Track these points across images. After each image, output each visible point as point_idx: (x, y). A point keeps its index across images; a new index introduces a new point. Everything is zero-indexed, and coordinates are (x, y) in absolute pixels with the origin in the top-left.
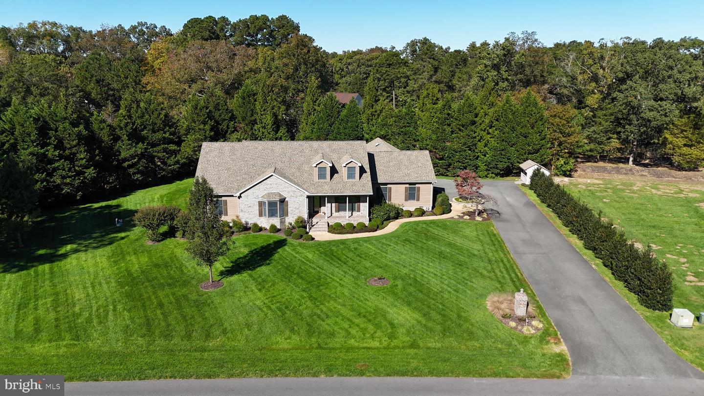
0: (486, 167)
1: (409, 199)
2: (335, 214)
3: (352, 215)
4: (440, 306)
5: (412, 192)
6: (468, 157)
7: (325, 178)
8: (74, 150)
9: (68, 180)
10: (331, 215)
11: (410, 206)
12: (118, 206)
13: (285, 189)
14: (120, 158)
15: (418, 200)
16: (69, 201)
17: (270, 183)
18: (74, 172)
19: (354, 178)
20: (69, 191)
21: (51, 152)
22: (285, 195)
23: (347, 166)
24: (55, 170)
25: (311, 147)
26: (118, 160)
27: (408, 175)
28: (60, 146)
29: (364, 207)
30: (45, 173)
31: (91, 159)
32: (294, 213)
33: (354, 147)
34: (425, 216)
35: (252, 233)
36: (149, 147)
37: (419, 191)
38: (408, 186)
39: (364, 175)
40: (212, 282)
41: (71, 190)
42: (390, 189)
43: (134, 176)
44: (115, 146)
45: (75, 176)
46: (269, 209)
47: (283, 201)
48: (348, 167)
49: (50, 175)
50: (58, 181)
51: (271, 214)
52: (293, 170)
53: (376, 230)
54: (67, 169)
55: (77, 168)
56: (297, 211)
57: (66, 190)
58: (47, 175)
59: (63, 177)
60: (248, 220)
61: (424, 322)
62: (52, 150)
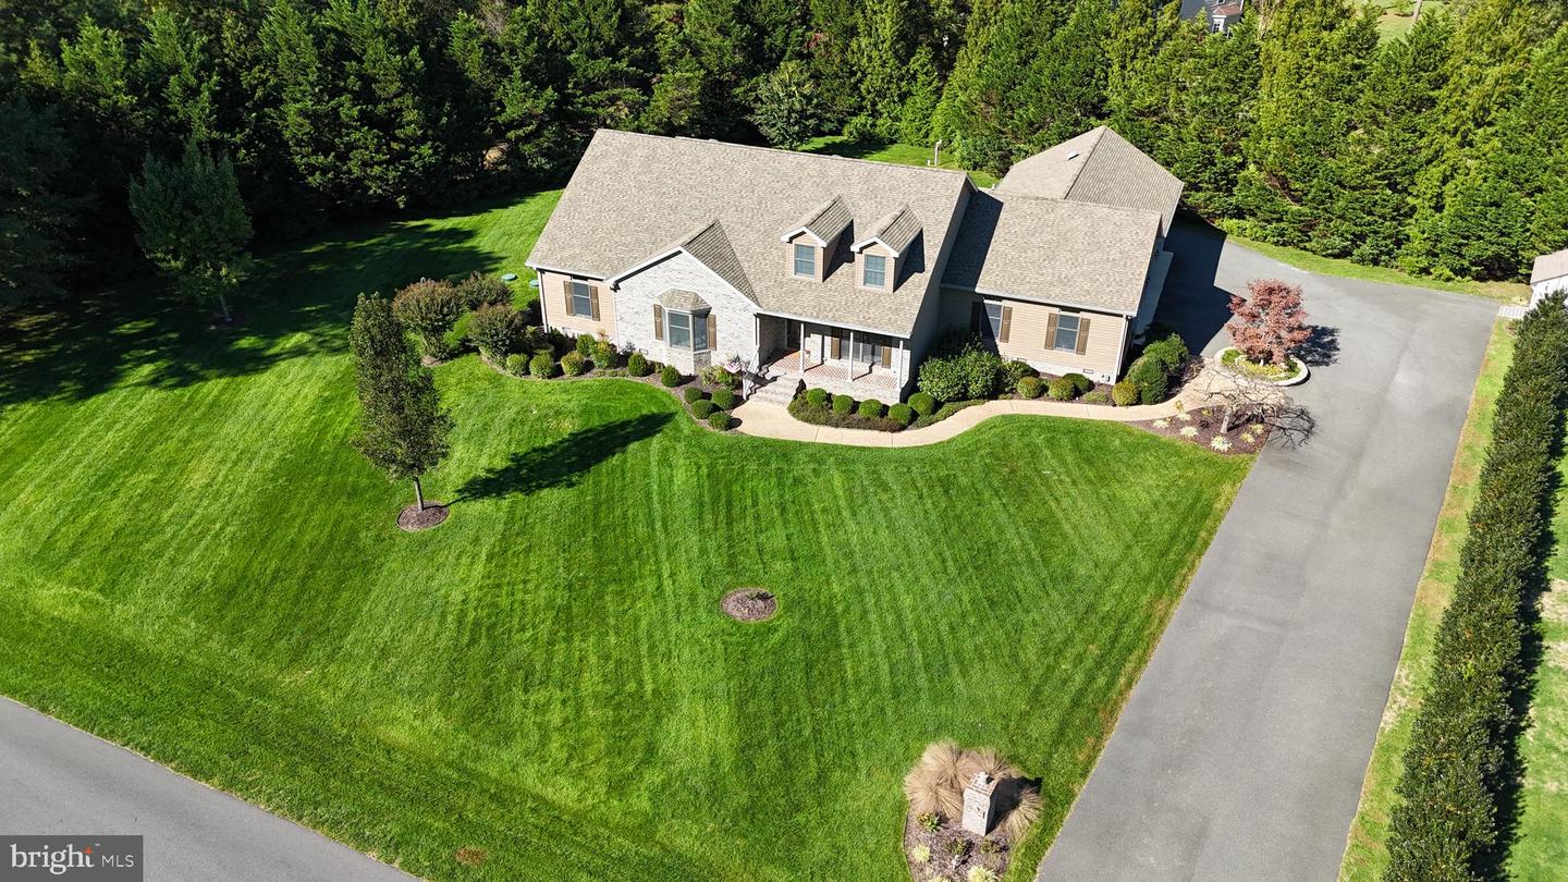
0: (1428, 245)
1: (1058, 345)
2: (831, 362)
3: (871, 372)
4: (807, 732)
5: (1067, 329)
6: (1378, 210)
7: (811, 271)
8: (396, 103)
9: (377, 170)
10: (823, 363)
11: (1057, 364)
12: (470, 234)
13: (710, 289)
14: (500, 119)
15: (1082, 350)
16: (382, 213)
17: (676, 267)
18: (387, 154)
19: (882, 284)
20: (380, 191)
21: (349, 110)
22: (709, 300)
23: (864, 251)
24: (351, 147)
25: (823, 174)
26: (496, 126)
27: (1066, 281)
28: (366, 94)
29: (901, 359)
30: (333, 154)
31: (430, 121)
32: (730, 345)
33: (928, 187)
34: (1079, 402)
35: (627, 377)
36: (579, 93)
37: (1087, 330)
38: (1056, 311)
39: (916, 277)
40: (423, 509)
41: (384, 190)
42: (1009, 312)
43: (533, 161)
44: (494, 91)
45: (389, 162)
46: (671, 329)
47: (703, 315)
48: (867, 256)
49: (343, 157)
50: (357, 172)
51: (674, 339)
52: (753, 236)
53: (903, 428)
54: (372, 147)
55: (394, 145)
56: (736, 342)
57: (374, 189)
58: (337, 157)
59: (365, 164)
60: (634, 341)
61: (726, 767)
62: (347, 105)
